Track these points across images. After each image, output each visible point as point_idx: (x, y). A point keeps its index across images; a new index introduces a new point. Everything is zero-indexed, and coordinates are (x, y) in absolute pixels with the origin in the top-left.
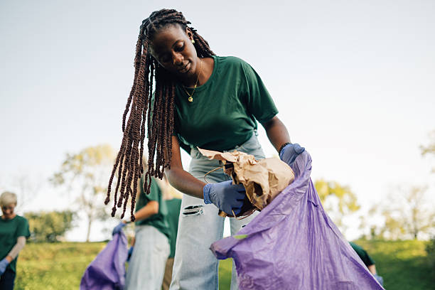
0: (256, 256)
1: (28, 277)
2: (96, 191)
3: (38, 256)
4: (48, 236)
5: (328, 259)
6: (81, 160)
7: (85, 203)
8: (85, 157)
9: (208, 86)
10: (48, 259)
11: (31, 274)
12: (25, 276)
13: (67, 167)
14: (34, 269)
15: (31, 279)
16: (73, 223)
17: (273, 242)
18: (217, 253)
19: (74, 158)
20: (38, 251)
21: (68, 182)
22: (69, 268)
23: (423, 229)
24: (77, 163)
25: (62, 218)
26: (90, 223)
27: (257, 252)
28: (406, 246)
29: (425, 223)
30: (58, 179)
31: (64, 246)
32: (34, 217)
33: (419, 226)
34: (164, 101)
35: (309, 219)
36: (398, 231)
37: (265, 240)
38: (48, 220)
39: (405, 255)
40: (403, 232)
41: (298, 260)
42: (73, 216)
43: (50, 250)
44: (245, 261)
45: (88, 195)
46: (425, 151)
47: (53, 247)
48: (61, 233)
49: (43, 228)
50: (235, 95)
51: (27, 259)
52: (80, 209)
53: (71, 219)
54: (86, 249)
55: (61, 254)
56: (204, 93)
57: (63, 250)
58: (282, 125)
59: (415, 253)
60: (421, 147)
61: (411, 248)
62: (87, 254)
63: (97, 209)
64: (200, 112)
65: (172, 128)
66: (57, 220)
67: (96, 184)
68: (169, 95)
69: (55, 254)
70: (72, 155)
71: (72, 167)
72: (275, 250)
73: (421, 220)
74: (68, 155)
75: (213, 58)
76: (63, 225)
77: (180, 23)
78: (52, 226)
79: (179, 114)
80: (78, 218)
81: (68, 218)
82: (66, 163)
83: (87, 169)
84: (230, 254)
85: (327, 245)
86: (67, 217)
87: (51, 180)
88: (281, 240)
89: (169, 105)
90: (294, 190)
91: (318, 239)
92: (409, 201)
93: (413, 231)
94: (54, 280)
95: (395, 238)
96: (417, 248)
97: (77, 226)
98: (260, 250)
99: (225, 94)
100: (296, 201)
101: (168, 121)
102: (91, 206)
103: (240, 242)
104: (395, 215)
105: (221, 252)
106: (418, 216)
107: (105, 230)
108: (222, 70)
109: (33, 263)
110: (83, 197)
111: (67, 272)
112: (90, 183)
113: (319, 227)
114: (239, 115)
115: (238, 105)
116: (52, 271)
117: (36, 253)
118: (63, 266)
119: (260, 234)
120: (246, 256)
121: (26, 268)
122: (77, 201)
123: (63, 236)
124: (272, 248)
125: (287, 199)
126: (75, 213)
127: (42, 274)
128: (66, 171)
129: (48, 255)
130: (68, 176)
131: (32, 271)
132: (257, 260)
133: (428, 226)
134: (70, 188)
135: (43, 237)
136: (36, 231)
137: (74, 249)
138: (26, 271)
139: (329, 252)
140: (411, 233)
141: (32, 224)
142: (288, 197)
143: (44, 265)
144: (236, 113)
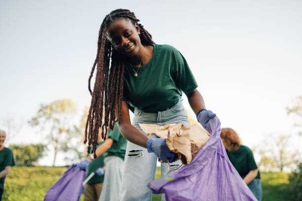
0: (180, 194)
1: (11, 190)
2: (61, 131)
3: (19, 175)
4: (26, 162)
5: (231, 197)
6: (51, 109)
7: (53, 139)
8: (54, 107)
9: (149, 66)
10: (25, 178)
11: (13, 188)
12: (9, 190)
13: (41, 114)
14: (15, 184)
15: (13, 191)
16: (44, 153)
17: (192, 184)
18: (152, 189)
19: (46, 107)
20: (19, 172)
21: (41, 124)
22: (40, 184)
23: (287, 165)
24: (48, 111)
25: (36, 149)
26: (56, 153)
27: (181, 191)
28: (275, 176)
29: (288, 160)
30: (35, 122)
31: (37, 169)
32: (16, 148)
33: (284, 162)
34: (116, 75)
35: (218, 167)
36: (269, 165)
37: (187, 183)
38: (26, 151)
39: (274, 183)
40: (273, 166)
41: (210, 198)
42: (44, 148)
43: (27, 171)
44: (172, 197)
45: (55, 134)
46: (290, 111)
47: (29, 169)
48: (35, 160)
49: (22, 156)
50: (168, 73)
51: (11, 177)
52: (49, 143)
53: (43, 150)
54: (53, 171)
55: (34, 175)
56: (146, 71)
57: (36, 172)
58: (200, 96)
59: (281, 181)
60: (287, 108)
61: (278, 178)
62: (53, 175)
63: (62, 144)
64: (143, 85)
65: (121, 94)
66: (33, 151)
67: (61, 126)
68: (121, 70)
69: (30, 174)
70: (44, 105)
71: (45, 114)
72: (194, 190)
73: (286, 159)
74: (42, 105)
75: (153, 46)
76: (36, 154)
77: (131, 19)
78: (29, 155)
79: (128, 85)
80: (48, 149)
81: (41, 150)
82: (40, 111)
83: (55, 116)
84: (161, 190)
85: (230, 186)
86: (40, 148)
87: (29, 122)
88: (199, 183)
89: (120, 77)
90: (210, 146)
91: (224, 182)
92: (278, 145)
93: (280, 165)
94: (29, 193)
95: (267, 170)
96: (283, 178)
97: (47, 155)
98: (182, 190)
99: (162, 72)
100: (211, 155)
101: (119, 89)
102: (57, 141)
103: (169, 183)
104: (268, 155)
105: (155, 189)
106: (283, 155)
107: (66, 159)
108: (159, 55)
109: (15, 181)
110: (52, 134)
111: (39, 187)
112: (57, 125)
113: (224, 173)
114: (171, 87)
115: (170, 81)
116: (28, 186)
117: (16, 173)
118: (36, 183)
119: (184, 178)
120: (173, 193)
121: (9, 184)
122: (47, 137)
123: (37, 162)
124: (192, 189)
125: (205, 153)
126: (46, 146)
127: (21, 188)
128: (40, 117)
129: (25, 175)
130: (42, 120)
131: (13, 186)
132: (181, 197)
133: (290, 163)
134: (43, 129)
135: (22, 162)
136: (17, 158)
137: (44, 171)
138: (10, 186)
139: (232, 191)
140: (278, 167)
141: (15, 153)
142: (206, 152)
143: (22, 182)
144: (168, 86)
